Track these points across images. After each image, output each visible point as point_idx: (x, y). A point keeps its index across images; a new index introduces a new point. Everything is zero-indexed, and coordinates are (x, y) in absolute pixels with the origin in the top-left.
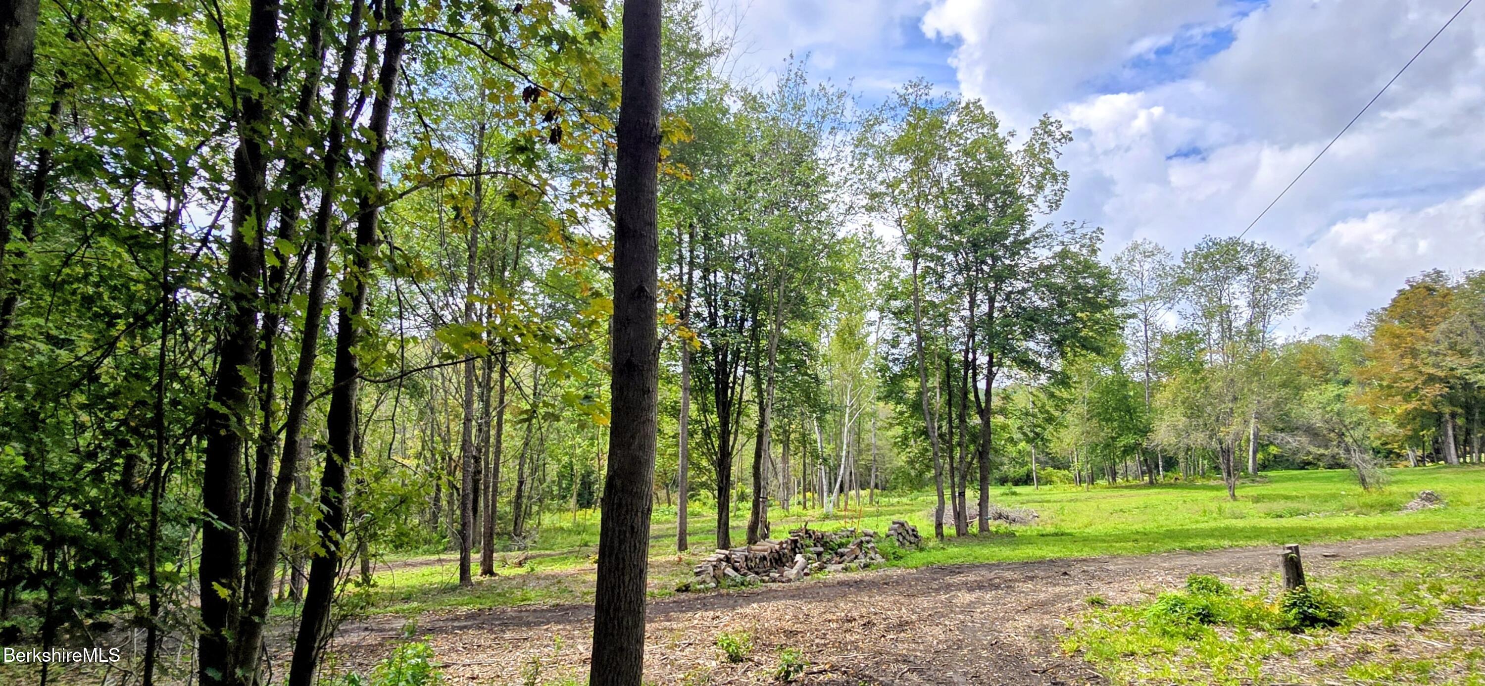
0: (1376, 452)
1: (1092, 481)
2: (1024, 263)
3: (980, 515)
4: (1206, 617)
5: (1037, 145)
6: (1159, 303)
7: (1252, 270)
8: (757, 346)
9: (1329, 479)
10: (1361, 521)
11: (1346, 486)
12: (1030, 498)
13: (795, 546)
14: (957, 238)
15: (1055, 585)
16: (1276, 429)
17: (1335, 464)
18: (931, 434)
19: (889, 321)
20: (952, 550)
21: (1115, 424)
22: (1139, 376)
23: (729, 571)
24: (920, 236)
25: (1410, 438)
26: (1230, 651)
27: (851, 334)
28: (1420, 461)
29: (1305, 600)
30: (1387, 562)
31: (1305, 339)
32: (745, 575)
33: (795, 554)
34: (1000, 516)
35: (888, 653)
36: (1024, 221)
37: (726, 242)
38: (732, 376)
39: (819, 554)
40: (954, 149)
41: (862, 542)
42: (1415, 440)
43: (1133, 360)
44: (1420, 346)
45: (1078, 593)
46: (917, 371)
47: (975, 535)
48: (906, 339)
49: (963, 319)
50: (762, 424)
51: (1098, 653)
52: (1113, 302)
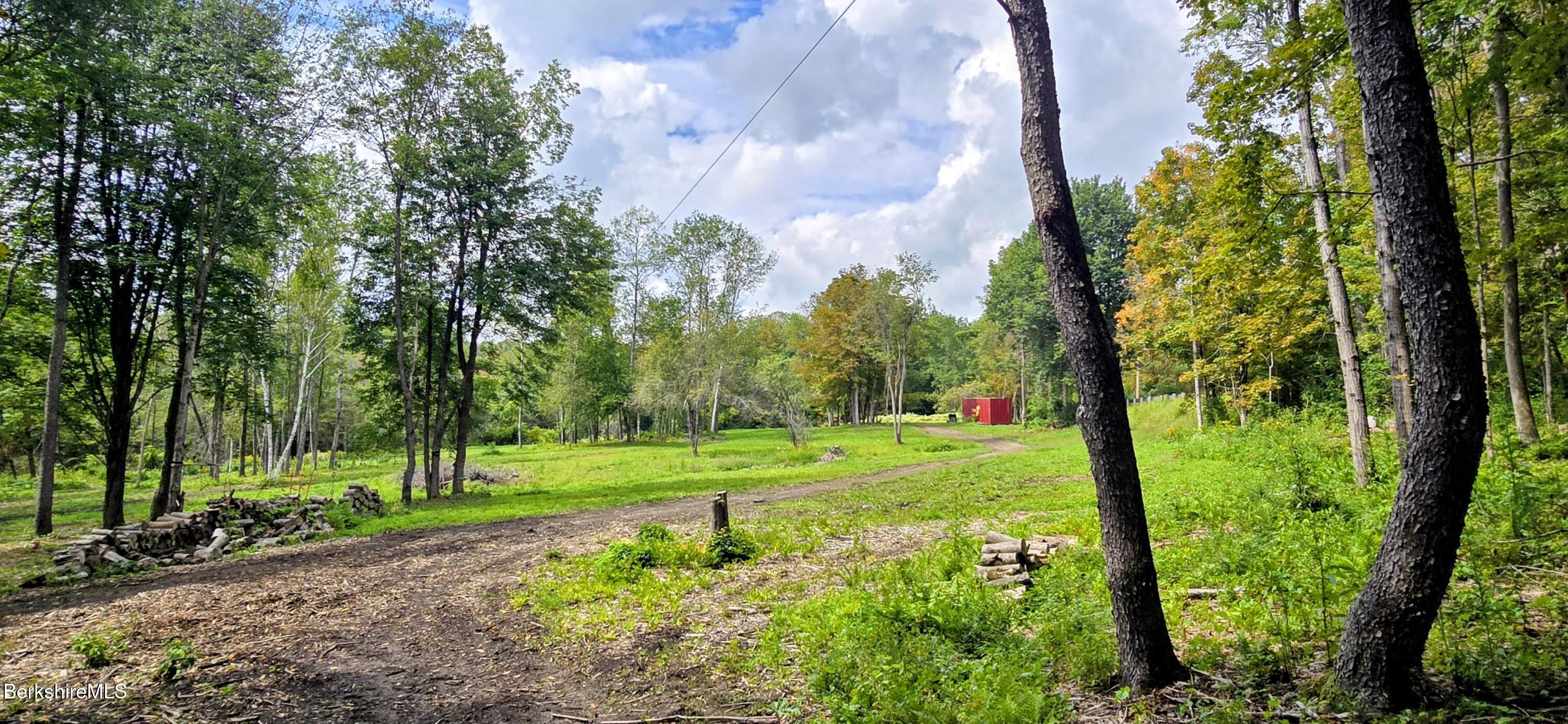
0: (807, 414)
1: (576, 439)
2: (522, 213)
3: (455, 476)
4: (648, 561)
5: (544, 91)
6: (650, 270)
7: (728, 247)
8: (181, 273)
9: (770, 437)
10: (789, 471)
11: (782, 443)
12: (512, 457)
13: (213, 519)
14: (450, 175)
15: (518, 543)
16: (735, 392)
17: (777, 424)
18: (404, 388)
19: (365, 260)
20: (418, 514)
21: (601, 384)
22: (626, 339)
23: (112, 556)
24: (406, 167)
25: (830, 402)
26: (661, 590)
27: (315, 269)
28: (835, 423)
29: (727, 540)
30: (798, 505)
31: (765, 314)
32: (136, 558)
33: (214, 528)
34: (477, 477)
35: (315, 631)
36: (524, 169)
37: (140, 132)
38: (139, 307)
39: (248, 527)
40: (455, 76)
41: (306, 510)
42: (833, 404)
43: (622, 323)
44: (843, 326)
45: (539, 548)
46: (394, 319)
47: (447, 497)
48: (383, 282)
49: (451, 265)
50: (182, 370)
51: (545, 604)
52: (604, 264)
